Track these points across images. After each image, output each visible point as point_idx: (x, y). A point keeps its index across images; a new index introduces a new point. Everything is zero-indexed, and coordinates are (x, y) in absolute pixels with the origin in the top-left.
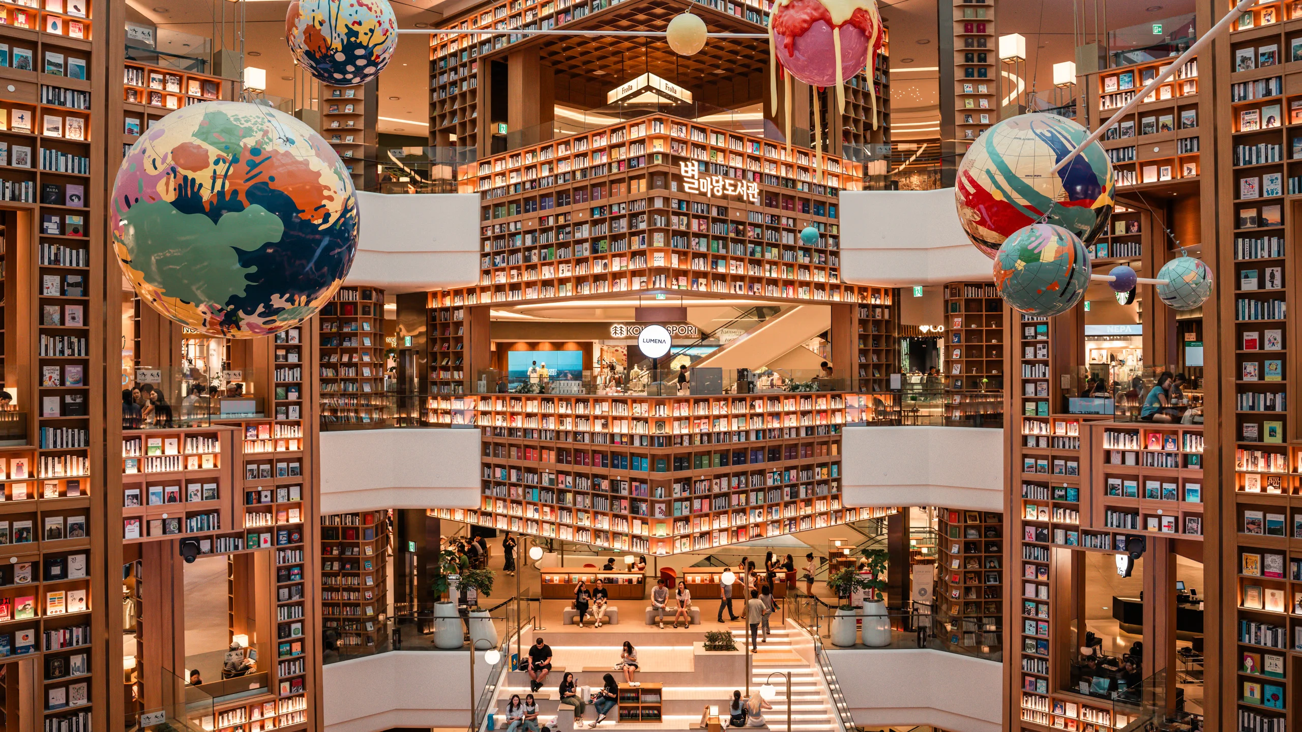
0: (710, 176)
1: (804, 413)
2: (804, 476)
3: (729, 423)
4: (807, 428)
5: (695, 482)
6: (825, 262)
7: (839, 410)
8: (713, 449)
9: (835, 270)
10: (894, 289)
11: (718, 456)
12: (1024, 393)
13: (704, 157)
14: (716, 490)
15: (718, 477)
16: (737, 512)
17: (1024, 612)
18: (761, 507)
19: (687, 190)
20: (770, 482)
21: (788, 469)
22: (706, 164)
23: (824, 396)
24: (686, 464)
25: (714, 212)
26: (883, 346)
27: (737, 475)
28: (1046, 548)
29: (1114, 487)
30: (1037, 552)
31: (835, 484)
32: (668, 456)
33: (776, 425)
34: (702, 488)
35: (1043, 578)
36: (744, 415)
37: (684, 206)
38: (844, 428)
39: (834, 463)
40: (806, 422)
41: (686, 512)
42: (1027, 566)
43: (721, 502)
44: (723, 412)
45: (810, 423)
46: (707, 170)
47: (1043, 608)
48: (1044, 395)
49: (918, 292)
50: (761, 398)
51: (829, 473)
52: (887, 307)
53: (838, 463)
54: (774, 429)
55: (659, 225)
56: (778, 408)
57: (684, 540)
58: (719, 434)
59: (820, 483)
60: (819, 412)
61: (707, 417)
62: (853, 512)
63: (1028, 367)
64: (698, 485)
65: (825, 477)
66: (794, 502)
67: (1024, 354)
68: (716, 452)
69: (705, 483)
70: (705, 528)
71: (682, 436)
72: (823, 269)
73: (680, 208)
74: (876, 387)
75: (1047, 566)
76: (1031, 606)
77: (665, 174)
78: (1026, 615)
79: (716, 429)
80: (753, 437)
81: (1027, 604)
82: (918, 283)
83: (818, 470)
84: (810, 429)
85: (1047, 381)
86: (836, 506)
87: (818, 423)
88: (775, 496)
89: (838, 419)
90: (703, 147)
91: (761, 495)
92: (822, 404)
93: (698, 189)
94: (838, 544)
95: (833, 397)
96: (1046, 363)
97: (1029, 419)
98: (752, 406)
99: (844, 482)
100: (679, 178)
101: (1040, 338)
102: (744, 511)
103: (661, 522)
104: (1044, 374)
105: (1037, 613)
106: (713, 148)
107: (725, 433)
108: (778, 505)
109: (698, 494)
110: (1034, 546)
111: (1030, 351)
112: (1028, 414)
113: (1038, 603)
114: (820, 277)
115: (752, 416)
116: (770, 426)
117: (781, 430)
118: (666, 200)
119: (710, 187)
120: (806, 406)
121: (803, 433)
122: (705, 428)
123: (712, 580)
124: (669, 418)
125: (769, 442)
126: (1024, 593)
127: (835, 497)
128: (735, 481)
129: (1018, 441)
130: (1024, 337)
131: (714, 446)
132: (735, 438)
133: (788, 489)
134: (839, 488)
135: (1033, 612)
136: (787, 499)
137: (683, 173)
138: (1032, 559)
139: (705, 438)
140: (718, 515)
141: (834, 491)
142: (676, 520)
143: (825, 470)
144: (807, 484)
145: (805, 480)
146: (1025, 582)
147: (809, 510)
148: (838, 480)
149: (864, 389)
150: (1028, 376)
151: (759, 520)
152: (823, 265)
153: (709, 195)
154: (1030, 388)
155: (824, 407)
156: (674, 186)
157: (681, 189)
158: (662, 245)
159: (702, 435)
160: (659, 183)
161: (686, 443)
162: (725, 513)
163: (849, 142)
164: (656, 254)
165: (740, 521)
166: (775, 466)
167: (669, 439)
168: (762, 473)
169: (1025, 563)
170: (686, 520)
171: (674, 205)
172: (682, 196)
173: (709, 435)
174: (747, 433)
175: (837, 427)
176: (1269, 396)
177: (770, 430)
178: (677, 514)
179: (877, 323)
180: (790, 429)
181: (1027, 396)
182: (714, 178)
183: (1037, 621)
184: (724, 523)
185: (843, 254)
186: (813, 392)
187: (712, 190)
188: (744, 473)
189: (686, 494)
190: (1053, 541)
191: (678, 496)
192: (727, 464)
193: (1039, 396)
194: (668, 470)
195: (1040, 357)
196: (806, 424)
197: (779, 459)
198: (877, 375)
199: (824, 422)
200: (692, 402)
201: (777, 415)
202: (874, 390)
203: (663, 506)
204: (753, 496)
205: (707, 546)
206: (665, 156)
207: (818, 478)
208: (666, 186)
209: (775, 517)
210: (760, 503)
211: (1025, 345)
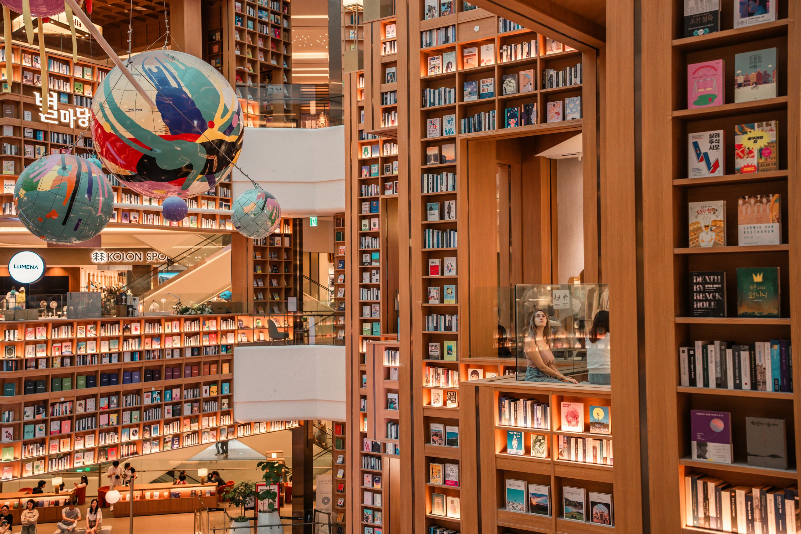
0: (74, 108)
1: (190, 335)
2: (189, 394)
3: (98, 346)
4: (193, 349)
5: (53, 405)
6: (216, 193)
7: (233, 331)
8: (76, 371)
9: (227, 201)
10: (295, 220)
11: (84, 377)
12: (361, 314)
13: (68, 89)
14: (80, 410)
15: (85, 398)
16: (108, 431)
17: (363, 520)
18: (138, 425)
19: (43, 119)
20: (147, 401)
21: (170, 388)
22: (70, 96)
23: (215, 318)
24: (41, 387)
25: (80, 144)
26: (283, 272)
27: (109, 395)
28: (379, 458)
29: (392, 402)
30: (373, 462)
31: (226, 401)
32: (20, 379)
33: (156, 346)
34: (62, 410)
35: (377, 486)
36: (118, 338)
37: (41, 135)
38: (236, 348)
39: (224, 381)
40: (193, 343)
41: (40, 434)
42: (365, 475)
43: (88, 422)
44: (91, 335)
45: (198, 344)
46: (70, 101)
47: (378, 515)
48: (376, 316)
49: (314, 222)
50: (139, 321)
51: (220, 390)
52: (287, 235)
53: (230, 381)
54: (154, 351)
55: (9, 153)
56: (158, 330)
57: (37, 463)
58: (85, 356)
59: (207, 400)
60: (209, 333)
61: (71, 340)
62: (248, 427)
63: (365, 290)
64: (57, 407)
65: (215, 394)
66: (178, 420)
67: (361, 280)
68: (80, 374)
69: (68, 404)
70: (65, 449)
71: (37, 360)
72: (214, 200)
73: (35, 136)
74: (276, 309)
75: (380, 474)
76: (368, 513)
77: (17, 103)
78: (365, 522)
79: (82, 352)
80: (127, 359)
81: (366, 511)
82: (313, 213)
83: (204, 388)
84: (196, 350)
85: (379, 303)
86: (227, 421)
87: (206, 343)
88: (154, 414)
89: (231, 340)
90: (67, 79)
91: (136, 414)
92: (212, 326)
93: (59, 119)
94: (274, 456)
95: (225, 319)
96: (378, 287)
97: (366, 339)
98: (126, 329)
99: (236, 399)
100: (35, 109)
101: (374, 264)
102: (116, 430)
103: (8, 446)
104: (377, 297)
105: (373, 521)
106: (76, 80)
107: (93, 355)
108: (158, 422)
109: (56, 415)
110: (372, 456)
111: (366, 275)
112: (365, 334)
113: (375, 510)
114: (211, 208)
115: (126, 339)
116: (148, 347)
117: (162, 351)
118: (17, 129)
119: (73, 118)
120: (194, 328)
121: (188, 354)
122: (67, 351)
123: (143, 497)
124: (19, 342)
125: (145, 363)
126: (362, 501)
127: (227, 413)
128: (104, 402)
129: (356, 359)
130: (362, 263)
131: (78, 368)
132: (105, 360)
133: (170, 407)
134: (230, 405)
135: (370, 519)
136: (169, 416)
137: (38, 103)
138: (369, 469)
139: (68, 361)
140: (82, 436)
141: (225, 407)
142: (26, 444)
143: (214, 388)
144: (192, 402)
145: (190, 397)
146: (364, 490)
147: (195, 427)
148: (230, 397)
149: (261, 311)
150: (365, 300)
151: (133, 438)
152: (213, 196)
153: (72, 126)
154: (367, 310)
155: (213, 329)
156: (28, 116)
157: (36, 118)
158: (12, 173)
159: (63, 358)
160: (9, 112)
161: (42, 365)
162: (93, 432)
163: (244, 81)
164: (6, 182)
165: (110, 440)
166: (153, 385)
167: (20, 364)
168: (138, 392)
169: (363, 473)
170: (42, 442)
171: (29, 134)
172: (37, 126)
173: (72, 358)
174: (120, 355)
175: (228, 347)
176: (448, 317)
177: (148, 351)
178: (29, 437)
179: (278, 251)
180: (173, 350)
181: (364, 317)
182: (78, 110)
183: (374, 527)
184: (90, 443)
185: (235, 186)
186: (206, 314)
187: (76, 122)
188: (117, 394)
189: (42, 416)
190: (385, 451)
191: (31, 418)
192: (95, 385)
193: (373, 318)
194: (19, 393)
195: (374, 282)
196: (193, 344)
197: (159, 378)
198: (277, 298)
199: (214, 343)
200: (50, 326)
201: (159, 337)
202: (273, 311)
203: (11, 430)
204: (126, 416)
205: (68, 467)
206: (15, 86)
207: (205, 395)
208: (18, 116)
209: (154, 435)
210: (134, 422)
211: (363, 270)
